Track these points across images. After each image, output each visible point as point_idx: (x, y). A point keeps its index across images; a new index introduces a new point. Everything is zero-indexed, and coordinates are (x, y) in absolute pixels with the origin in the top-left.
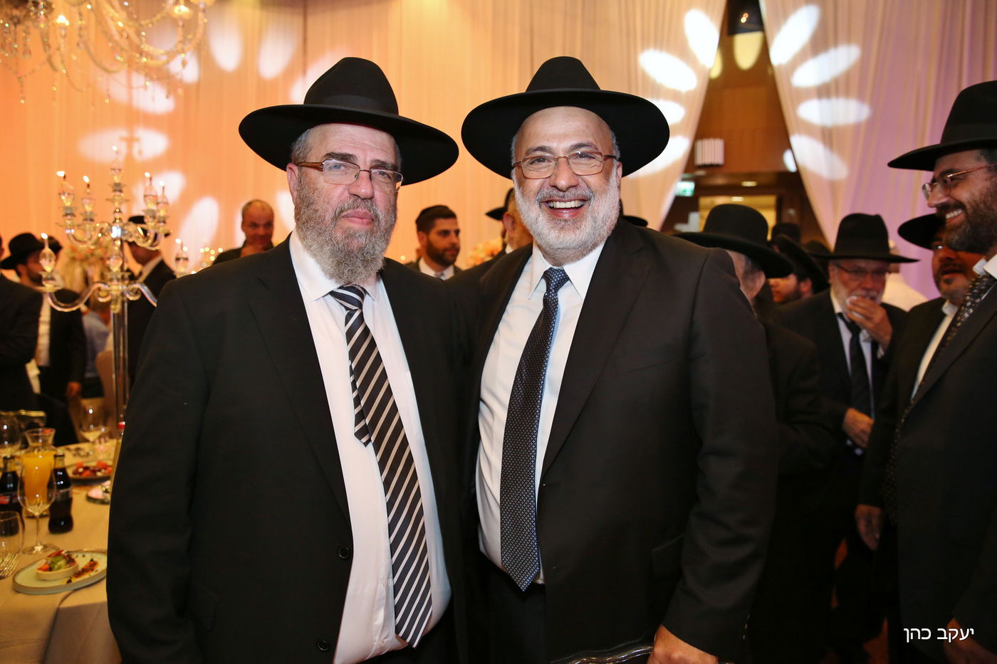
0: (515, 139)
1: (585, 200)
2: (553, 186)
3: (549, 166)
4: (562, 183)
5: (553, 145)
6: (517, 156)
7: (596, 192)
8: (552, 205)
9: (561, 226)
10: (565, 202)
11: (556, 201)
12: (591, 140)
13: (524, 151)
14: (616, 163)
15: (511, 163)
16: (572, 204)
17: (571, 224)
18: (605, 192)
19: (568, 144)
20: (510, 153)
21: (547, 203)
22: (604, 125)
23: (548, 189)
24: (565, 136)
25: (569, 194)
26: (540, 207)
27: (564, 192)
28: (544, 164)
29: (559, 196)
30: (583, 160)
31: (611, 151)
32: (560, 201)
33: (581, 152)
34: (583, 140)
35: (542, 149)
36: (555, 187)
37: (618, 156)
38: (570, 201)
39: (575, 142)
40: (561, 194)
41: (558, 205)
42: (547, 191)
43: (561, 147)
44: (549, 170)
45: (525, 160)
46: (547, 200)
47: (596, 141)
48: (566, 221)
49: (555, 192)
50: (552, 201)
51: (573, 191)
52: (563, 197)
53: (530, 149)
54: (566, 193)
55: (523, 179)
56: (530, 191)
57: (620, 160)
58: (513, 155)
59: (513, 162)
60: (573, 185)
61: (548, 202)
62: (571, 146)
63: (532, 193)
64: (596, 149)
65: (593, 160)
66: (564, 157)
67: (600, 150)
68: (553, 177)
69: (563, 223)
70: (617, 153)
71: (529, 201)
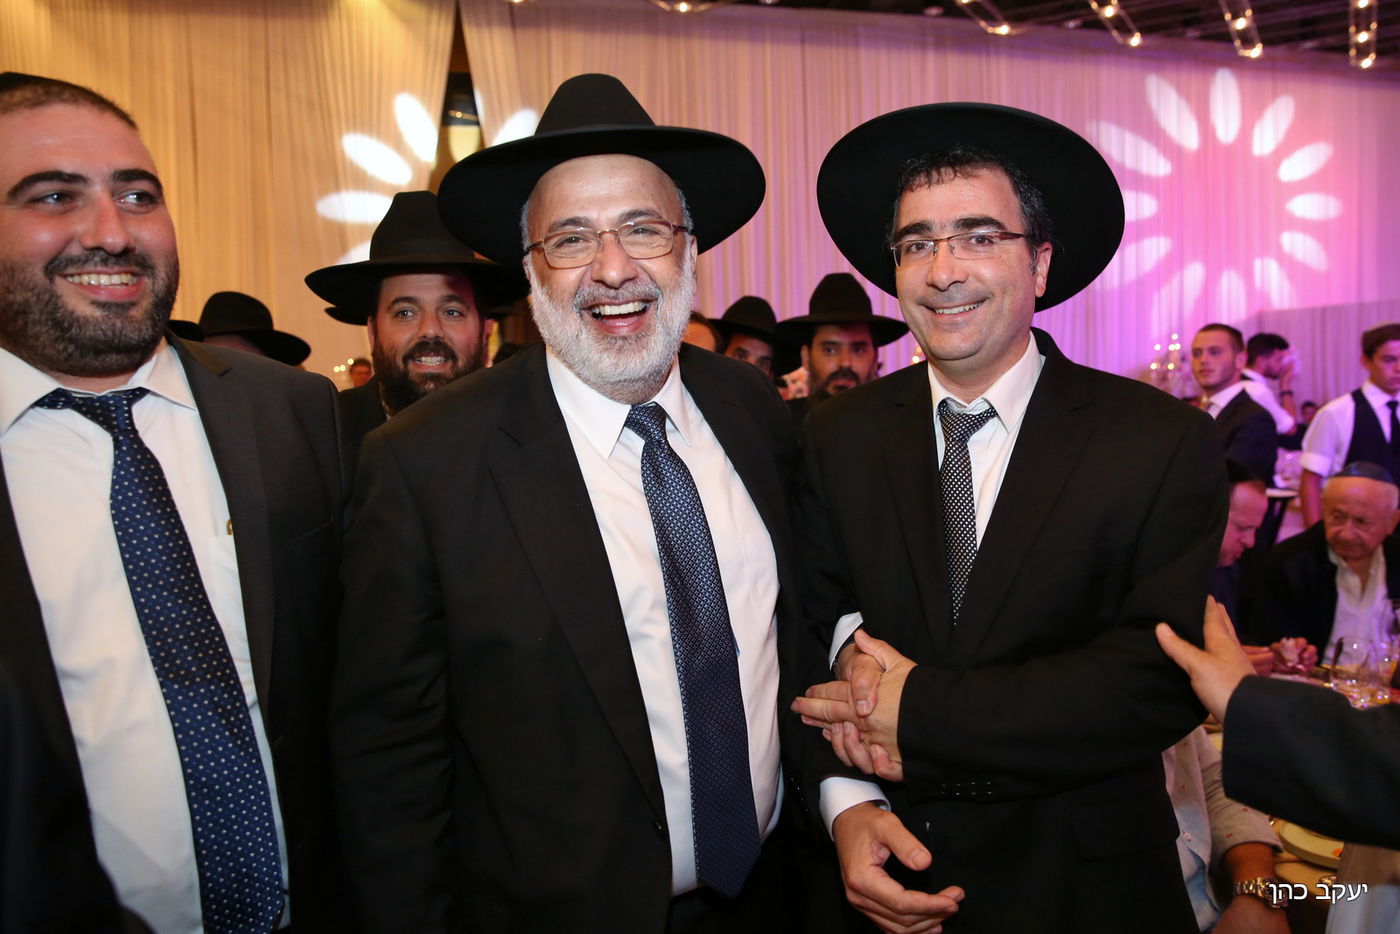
0: (527, 208)
1: (648, 300)
2: (597, 281)
3: (588, 248)
4: (613, 274)
5: (592, 214)
6: (532, 235)
7: (665, 287)
8: (597, 311)
9: (617, 346)
10: (619, 304)
11: (604, 305)
12: (651, 205)
13: (545, 226)
14: (689, 238)
15: (522, 245)
16: (630, 308)
17: (634, 342)
18: (677, 286)
19: (615, 212)
20: (519, 231)
21: (591, 310)
22: (667, 179)
23: (589, 286)
24: (610, 200)
25: (625, 292)
26: (581, 316)
27: (616, 289)
28: (581, 245)
29: (608, 297)
30: (640, 238)
31: (680, 220)
32: (610, 304)
33: (637, 224)
34: (640, 205)
35: (574, 222)
36: (601, 282)
37: (691, 228)
38: (627, 302)
39: (626, 208)
40: (612, 292)
41: (608, 310)
42: (591, 290)
43: (605, 216)
44: (589, 255)
45: (547, 240)
46: (589, 304)
47: (658, 206)
48: (624, 338)
49: (602, 290)
50: (598, 305)
51: (629, 286)
52: (616, 298)
53: (555, 224)
54: (620, 290)
55: (547, 270)
56: (563, 292)
57: (692, 233)
58: (525, 231)
59: (527, 244)
60: (631, 276)
61: (591, 308)
62: (622, 215)
63: (566, 294)
64: (661, 217)
65: (656, 237)
66: (611, 232)
67: (665, 218)
68: (596, 266)
69: (620, 342)
70: (688, 223)
71: (563, 308)
